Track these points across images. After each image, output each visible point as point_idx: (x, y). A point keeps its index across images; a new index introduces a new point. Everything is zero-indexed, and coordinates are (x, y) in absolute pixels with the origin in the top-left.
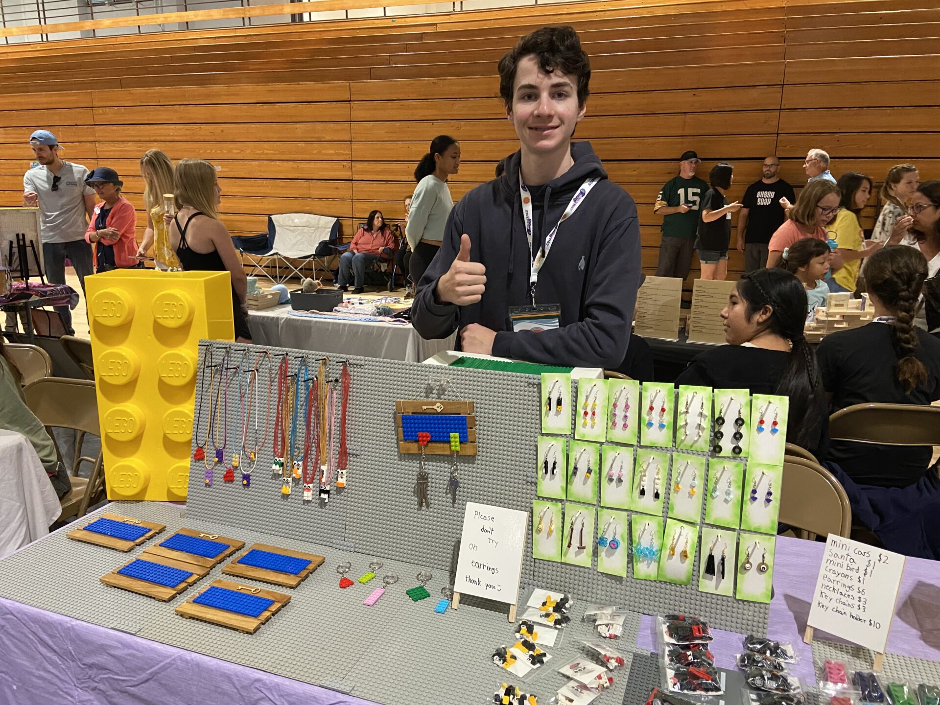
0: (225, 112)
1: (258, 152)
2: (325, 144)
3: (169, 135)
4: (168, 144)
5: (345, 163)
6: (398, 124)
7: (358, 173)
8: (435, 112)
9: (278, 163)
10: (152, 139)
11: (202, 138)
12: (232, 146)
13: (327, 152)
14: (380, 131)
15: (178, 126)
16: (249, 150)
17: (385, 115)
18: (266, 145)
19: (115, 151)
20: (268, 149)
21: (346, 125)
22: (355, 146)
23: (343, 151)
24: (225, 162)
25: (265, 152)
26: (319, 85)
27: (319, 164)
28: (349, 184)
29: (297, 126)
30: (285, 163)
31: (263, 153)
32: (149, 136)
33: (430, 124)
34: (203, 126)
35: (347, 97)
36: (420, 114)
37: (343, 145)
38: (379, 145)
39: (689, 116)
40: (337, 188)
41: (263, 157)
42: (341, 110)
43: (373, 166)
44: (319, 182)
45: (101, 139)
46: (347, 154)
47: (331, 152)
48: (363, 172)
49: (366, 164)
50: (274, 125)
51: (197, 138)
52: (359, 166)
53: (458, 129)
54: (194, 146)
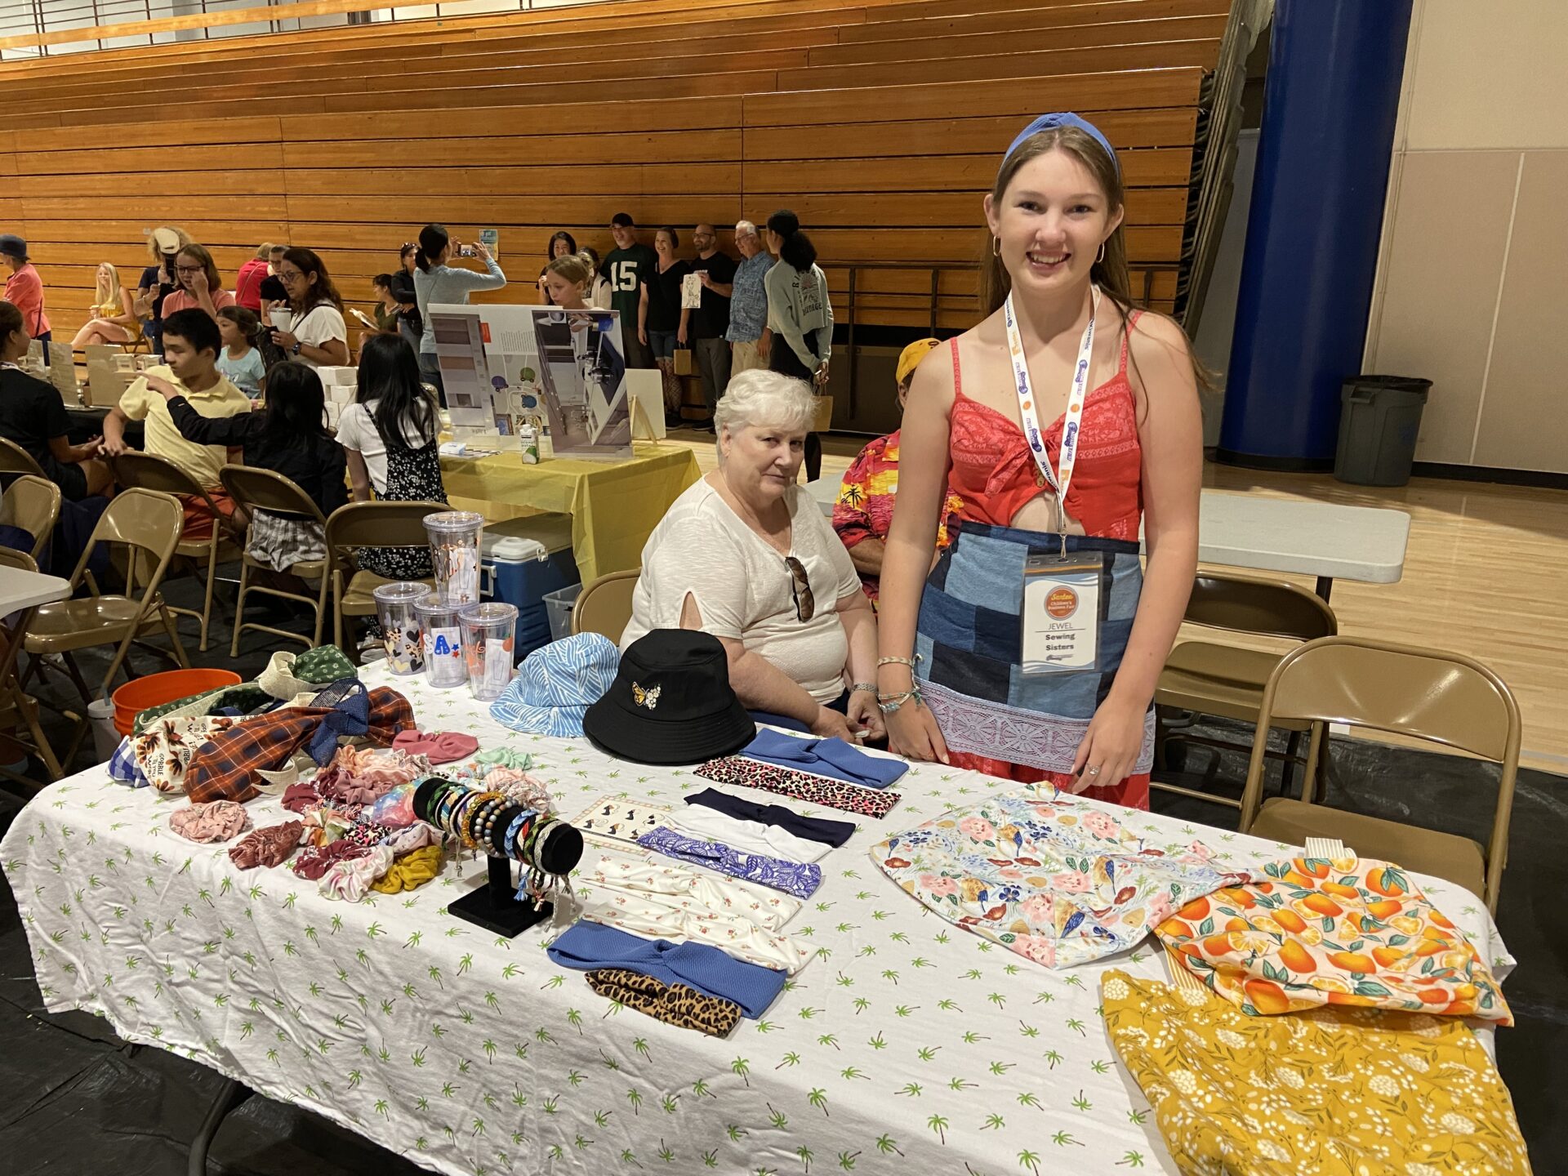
1: (188, 209)
2: (258, 199)
3: (94, 189)
4: (94, 199)
6: (335, 173)
8: (374, 158)
9: (210, 224)
10: (79, 193)
11: (129, 192)
12: (161, 201)
13: (261, 209)
14: (315, 181)
15: (103, 176)
16: (178, 207)
18: (195, 200)
19: (41, 209)
22: (290, 201)
25: (196, 209)
26: (246, 120)
29: (227, 174)
30: (218, 224)
31: (194, 211)
32: (76, 190)
34: (130, 176)
35: (278, 136)
36: (356, 160)
37: (278, 200)
38: (316, 201)
39: (646, 168)
41: (194, 216)
43: (311, 228)
45: (26, 194)
46: (283, 213)
47: (265, 209)
49: (304, 225)
50: (203, 174)
51: (124, 192)
52: (296, 228)
54: (122, 201)
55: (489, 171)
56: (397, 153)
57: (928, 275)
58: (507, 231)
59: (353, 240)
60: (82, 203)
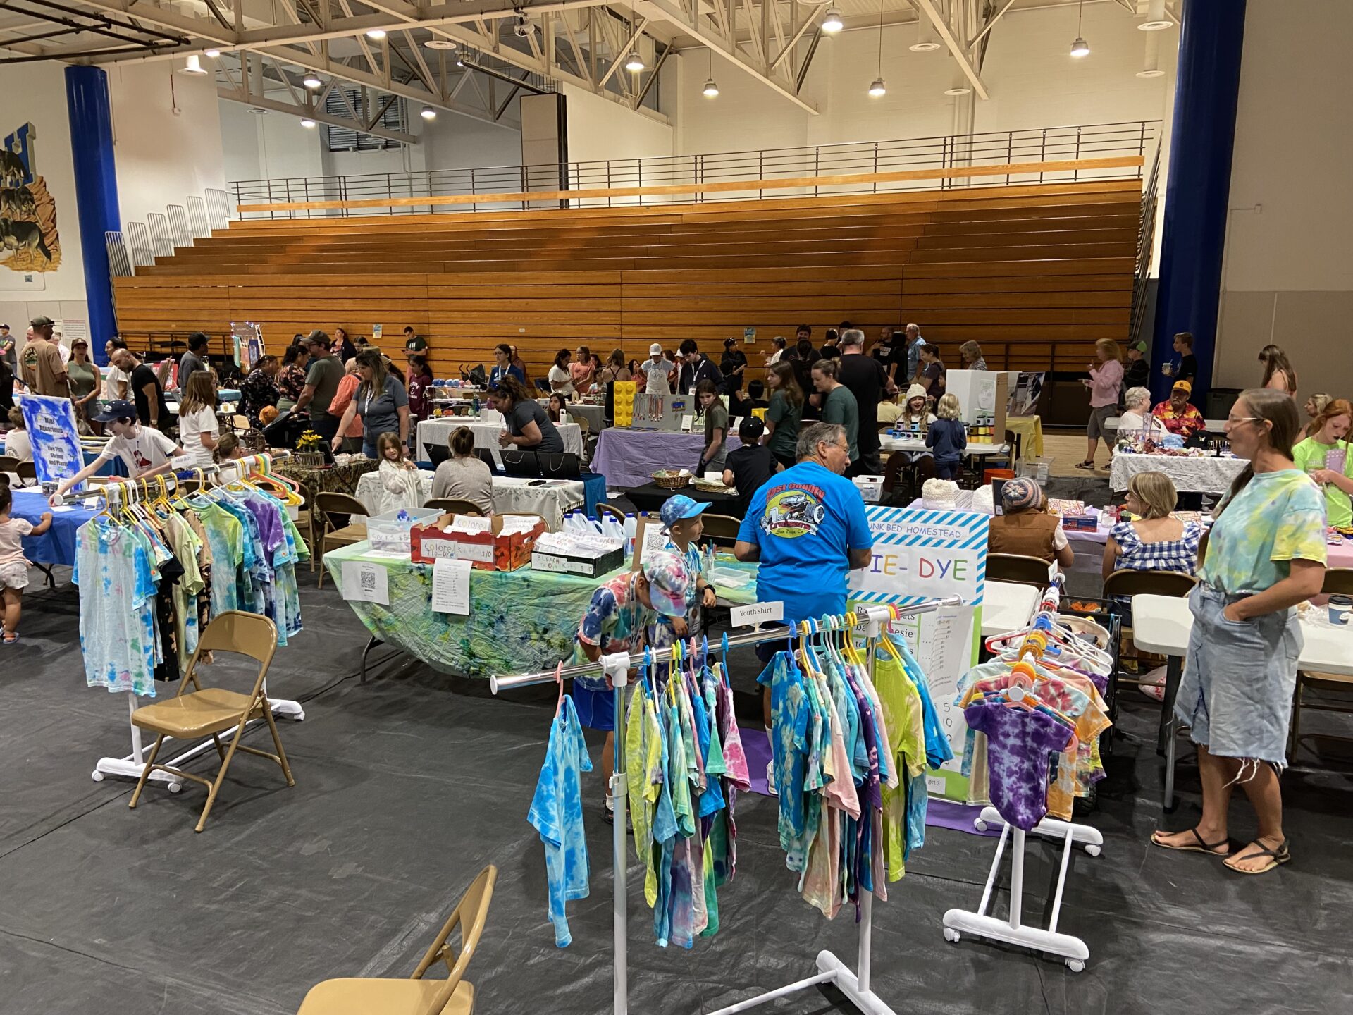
0: (530, 291)
1: (553, 319)
2: (603, 313)
3: (485, 307)
4: (484, 312)
5: (616, 326)
6: (654, 300)
7: (626, 333)
8: (681, 292)
10: (473, 309)
12: (533, 314)
13: (603, 319)
14: (642, 304)
15: (492, 300)
16: (546, 317)
17: (645, 293)
18: (558, 313)
19: (442, 318)
20: (561, 317)
21: (618, 300)
22: (624, 315)
23: (615, 318)
25: (559, 318)
26: (599, 273)
27: (597, 327)
28: (619, 341)
29: (583, 300)
30: (572, 327)
31: (557, 320)
32: (471, 307)
33: (676, 300)
34: (512, 301)
35: (619, 281)
36: (669, 293)
39: (846, 298)
41: (556, 322)
42: (615, 290)
43: (635, 328)
44: (597, 340)
45: (432, 309)
46: (618, 320)
47: (606, 319)
48: (629, 333)
49: (631, 327)
50: (564, 300)
52: (626, 329)
53: (697, 303)
54: (505, 314)
55: (753, 299)
56: (697, 289)
57: (1003, 347)
58: (760, 329)
59: (662, 334)
60: (475, 314)
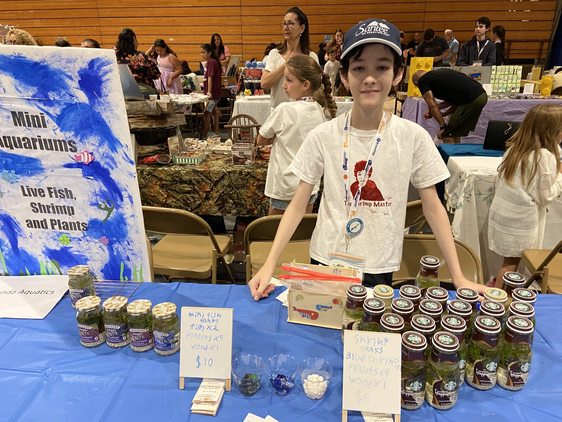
0: (175, 11)
1: (193, 31)
3: (144, 23)
5: (238, 36)
7: (245, 41)
9: (204, 36)
10: (134, 25)
11: (162, 24)
12: (179, 28)
13: (229, 31)
14: (256, 20)
16: (188, 30)
17: (258, 13)
19: (112, 31)
21: (239, 17)
22: (243, 28)
23: (238, 30)
24: (176, 36)
25: (197, 31)
28: (241, 46)
31: (196, 32)
32: (132, 23)
37: (238, 27)
38: (256, 27)
40: (235, 48)
42: (236, 11)
45: (103, 25)
46: (240, 32)
47: (231, 31)
48: (247, 40)
49: (249, 36)
51: (160, 24)
52: (245, 37)
54: (158, 28)
